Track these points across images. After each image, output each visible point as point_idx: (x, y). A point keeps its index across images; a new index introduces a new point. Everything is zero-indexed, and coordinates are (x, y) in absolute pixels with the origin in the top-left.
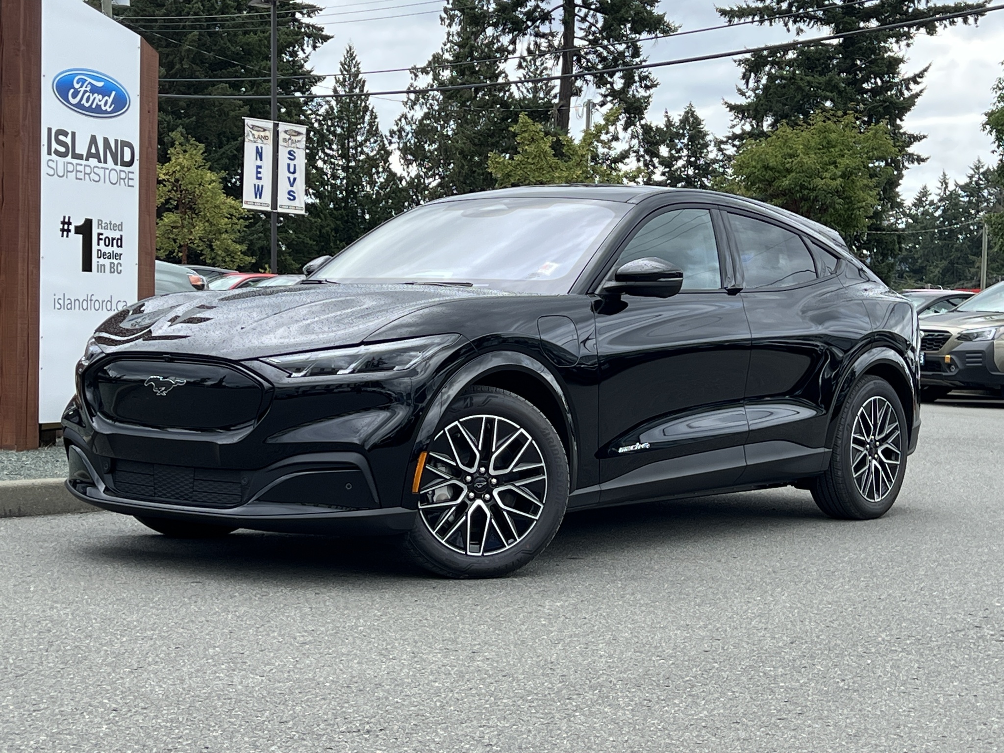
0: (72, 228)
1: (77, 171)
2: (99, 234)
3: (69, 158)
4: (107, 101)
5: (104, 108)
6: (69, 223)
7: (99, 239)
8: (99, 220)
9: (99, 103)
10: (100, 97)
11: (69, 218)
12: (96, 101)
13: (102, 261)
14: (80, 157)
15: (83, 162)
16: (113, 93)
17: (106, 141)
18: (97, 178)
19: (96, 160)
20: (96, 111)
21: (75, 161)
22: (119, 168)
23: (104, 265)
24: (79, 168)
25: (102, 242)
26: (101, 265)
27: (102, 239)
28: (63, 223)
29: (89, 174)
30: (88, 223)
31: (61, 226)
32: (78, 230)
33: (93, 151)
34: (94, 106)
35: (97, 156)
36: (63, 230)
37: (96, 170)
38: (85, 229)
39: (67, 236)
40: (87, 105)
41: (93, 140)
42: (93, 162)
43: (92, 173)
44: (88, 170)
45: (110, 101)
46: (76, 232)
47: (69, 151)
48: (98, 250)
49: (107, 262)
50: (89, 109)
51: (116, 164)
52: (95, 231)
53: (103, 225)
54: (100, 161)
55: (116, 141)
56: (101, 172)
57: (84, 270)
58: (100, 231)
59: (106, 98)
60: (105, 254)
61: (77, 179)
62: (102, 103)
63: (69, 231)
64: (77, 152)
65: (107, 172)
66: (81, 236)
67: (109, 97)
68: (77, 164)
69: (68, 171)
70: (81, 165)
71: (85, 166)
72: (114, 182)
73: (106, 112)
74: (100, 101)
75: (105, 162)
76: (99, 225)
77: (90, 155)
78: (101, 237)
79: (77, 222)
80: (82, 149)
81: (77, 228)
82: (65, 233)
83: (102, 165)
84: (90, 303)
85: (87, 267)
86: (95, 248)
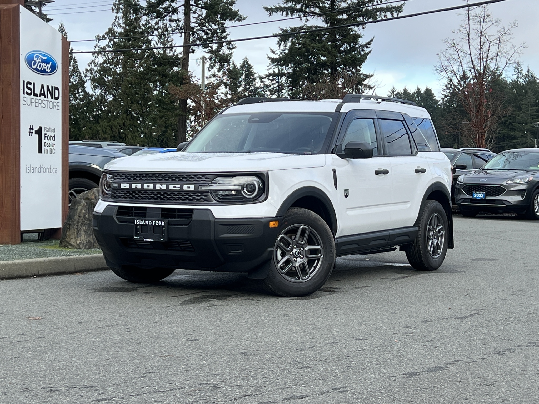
0: (34, 131)
1: (36, 102)
2: (46, 134)
3: (32, 96)
4: (48, 67)
5: (47, 70)
6: (32, 129)
7: (45, 137)
8: (45, 127)
9: (45, 68)
10: (45, 65)
11: (32, 126)
12: (44, 67)
13: (47, 148)
14: (36, 95)
15: (38, 98)
16: (51, 63)
17: (48, 87)
18: (44, 106)
19: (44, 97)
20: (43, 72)
21: (35, 97)
22: (53, 100)
25: (46, 138)
26: (46, 150)
28: (30, 129)
29: (41, 104)
30: (41, 128)
32: (37, 132)
33: (42, 92)
35: (44, 95)
36: (30, 132)
37: (44, 102)
38: (39, 132)
39: (32, 136)
40: (40, 69)
41: (42, 87)
42: (42, 97)
43: (42, 104)
44: (40, 102)
46: (36, 134)
47: (32, 93)
48: (45, 142)
50: (41, 71)
51: (52, 98)
52: (43, 133)
53: (47, 130)
54: (45, 97)
55: (52, 87)
56: (46, 103)
57: (39, 153)
58: (46, 133)
59: (48, 65)
60: (47, 144)
61: (36, 106)
62: (46, 68)
63: (32, 133)
64: (35, 93)
65: (48, 102)
66: (37, 135)
68: (36, 99)
69: (32, 103)
72: (51, 108)
73: (48, 72)
74: (45, 67)
75: (47, 98)
76: (45, 129)
77: (41, 94)
78: (46, 135)
79: (36, 128)
80: (37, 91)
81: (36, 131)
82: (31, 134)
83: (46, 99)
84: (41, 169)
85: (40, 151)
86: (43, 141)
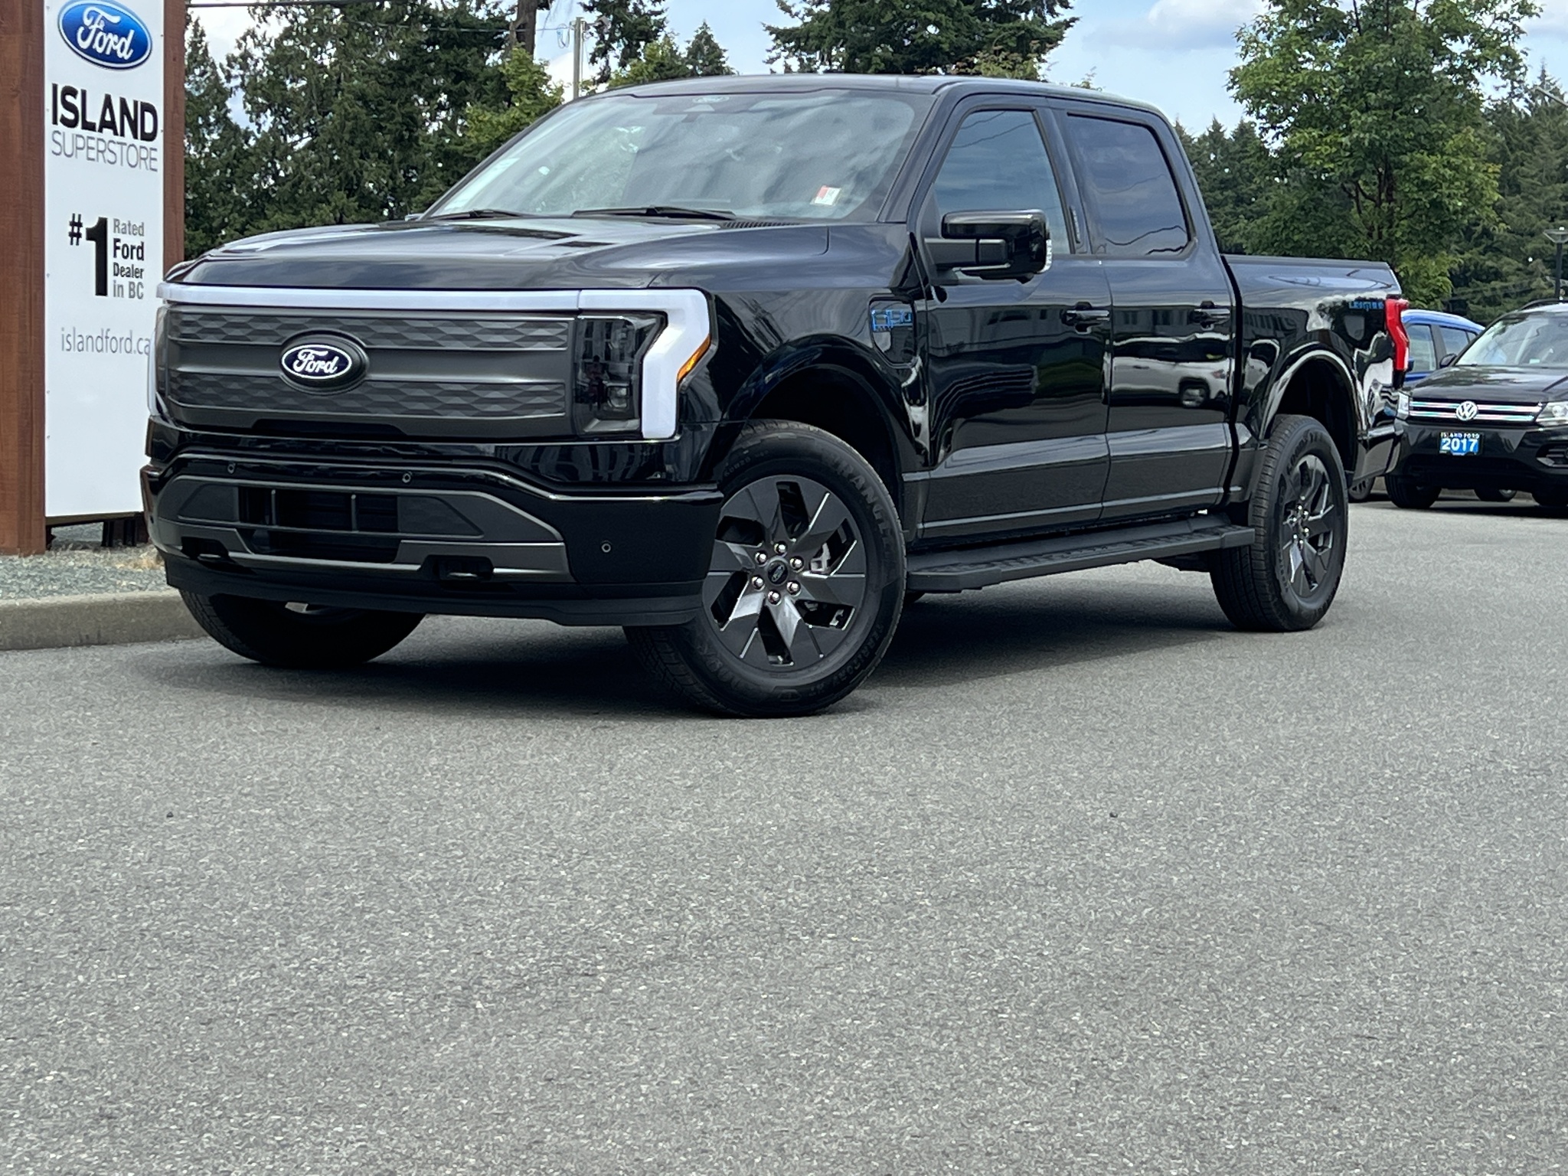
0: (83, 231)
1: (89, 148)
2: (117, 240)
3: (78, 129)
4: (124, 44)
5: (120, 55)
6: (79, 225)
7: (116, 248)
8: (116, 220)
9: (115, 48)
10: (116, 37)
11: (80, 216)
12: (111, 43)
13: (121, 280)
14: (89, 126)
15: (96, 134)
16: (132, 33)
17: (123, 102)
18: (111, 157)
19: (111, 131)
20: (111, 59)
21: (87, 133)
22: (139, 142)
23: (122, 286)
24: (92, 143)
25: (119, 252)
26: (119, 286)
27: (119, 248)
28: (73, 224)
29: (102, 152)
30: (103, 223)
31: (70, 229)
32: (91, 235)
33: (108, 118)
34: (108, 52)
35: (111, 125)
36: (72, 235)
37: (112, 146)
38: (98, 234)
39: (77, 244)
40: (100, 50)
41: (108, 103)
42: (108, 132)
43: (107, 152)
44: (102, 146)
45: (128, 43)
46: (89, 238)
47: (77, 120)
48: (116, 264)
49: (125, 281)
50: (102, 57)
51: (136, 137)
52: (111, 236)
53: (121, 227)
54: (116, 133)
55: (136, 103)
56: (116, 148)
57: (98, 293)
58: (119, 236)
59: (123, 39)
60: (122, 270)
61: (89, 159)
62: (118, 48)
63: (79, 235)
64: (88, 119)
65: (125, 147)
66: (93, 244)
67: (126, 37)
68: (89, 138)
69: (78, 148)
70: (92, 138)
71: (99, 139)
72: (133, 163)
73: (122, 61)
74: (115, 44)
75: (122, 134)
76: (115, 226)
77: (104, 124)
78: (118, 244)
79: (88, 222)
80: (94, 116)
81: (89, 231)
82: (75, 239)
83: (118, 138)
84: (105, 342)
85: (102, 289)
86: (111, 260)
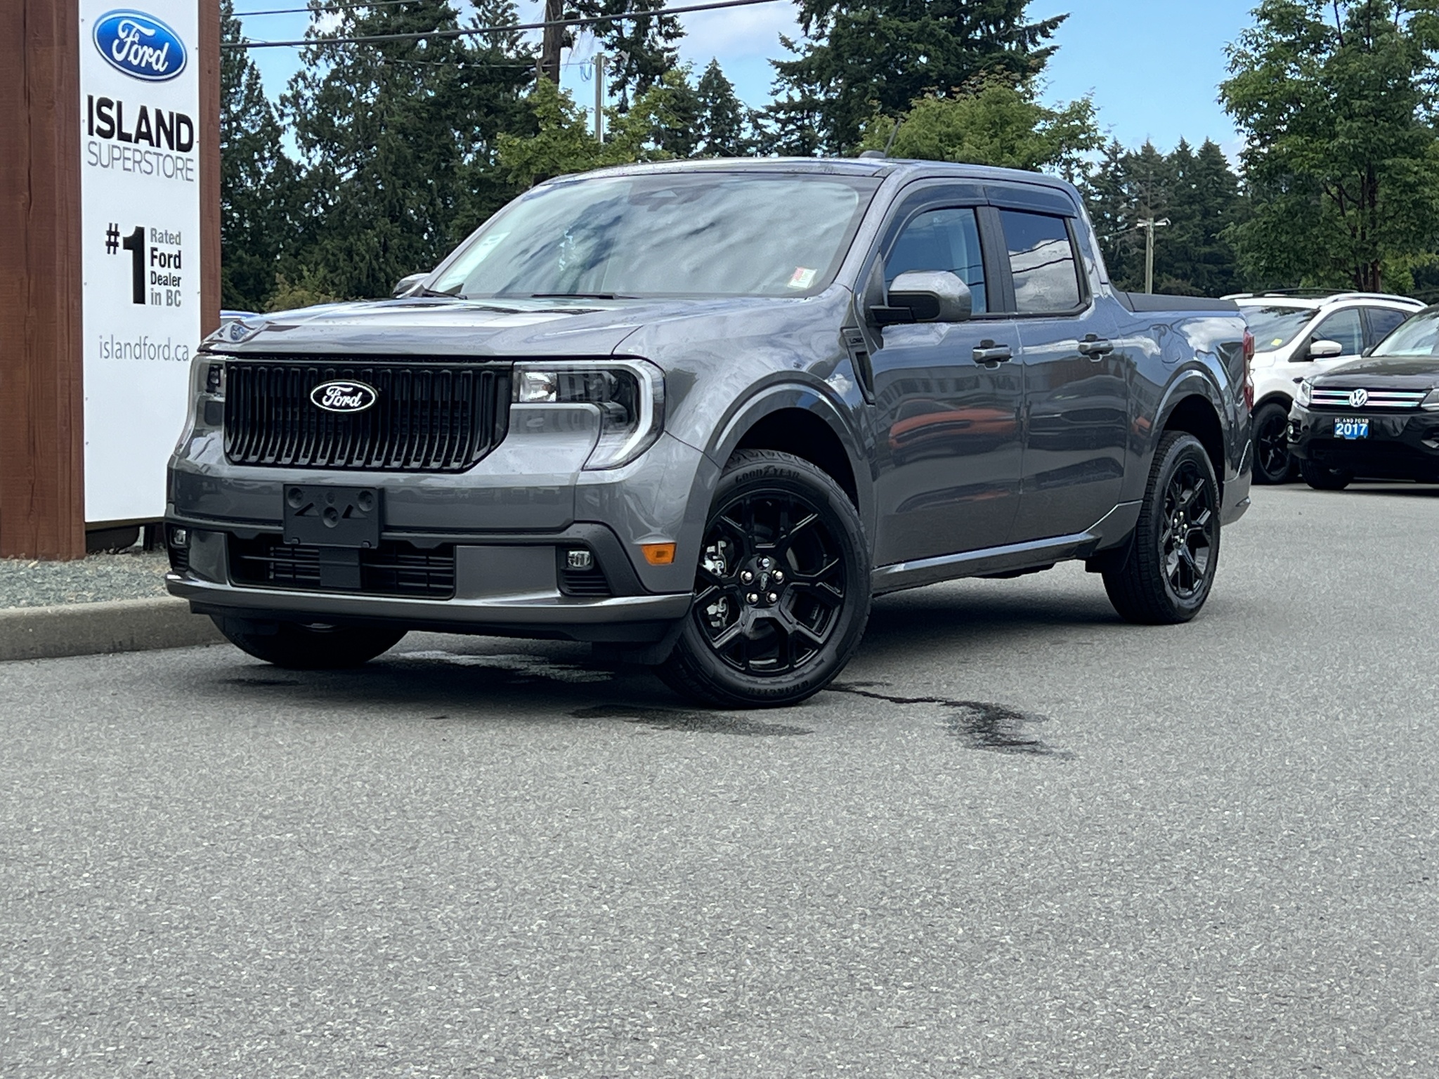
0: (120, 240)
1: (125, 158)
2: (154, 249)
3: (114, 140)
4: (159, 57)
5: (155, 67)
6: (116, 234)
7: (153, 257)
8: (153, 229)
9: (150, 60)
10: (151, 50)
11: (116, 226)
12: (146, 57)
13: (158, 288)
14: (125, 137)
15: (132, 145)
16: (167, 45)
17: (159, 114)
18: (148, 168)
19: (147, 142)
20: (146, 71)
21: (123, 144)
22: (175, 153)
23: (159, 294)
24: (128, 154)
25: (156, 261)
26: (157, 294)
27: (156, 257)
28: (110, 233)
29: (139, 162)
30: (140, 232)
31: (107, 238)
32: (128, 244)
33: (144, 129)
34: (143, 64)
35: (147, 136)
36: (109, 244)
37: (148, 157)
38: (136, 243)
39: (115, 253)
40: (135, 62)
41: (144, 114)
42: (144, 143)
43: (143, 163)
44: (138, 156)
45: (163, 56)
46: (126, 247)
47: (113, 131)
48: (153, 273)
49: (162, 289)
50: (138, 68)
51: (172, 148)
52: (148, 245)
53: (158, 236)
54: (152, 144)
55: (171, 115)
56: (152, 159)
57: (136, 302)
58: (155, 245)
59: (158, 52)
60: (160, 278)
61: (125, 169)
62: (153, 60)
63: (116, 244)
64: (124, 130)
65: (161, 158)
66: (131, 252)
67: (161, 49)
68: (125, 148)
69: (114, 159)
70: (128, 149)
71: (135, 150)
72: (169, 174)
73: (158, 73)
74: (151, 56)
75: (159, 145)
76: (152, 235)
77: (140, 135)
78: (155, 253)
79: (127, 232)
80: (130, 127)
81: (126, 240)
82: (112, 248)
83: (154, 149)
84: (143, 349)
85: (139, 298)
86: (148, 269)
